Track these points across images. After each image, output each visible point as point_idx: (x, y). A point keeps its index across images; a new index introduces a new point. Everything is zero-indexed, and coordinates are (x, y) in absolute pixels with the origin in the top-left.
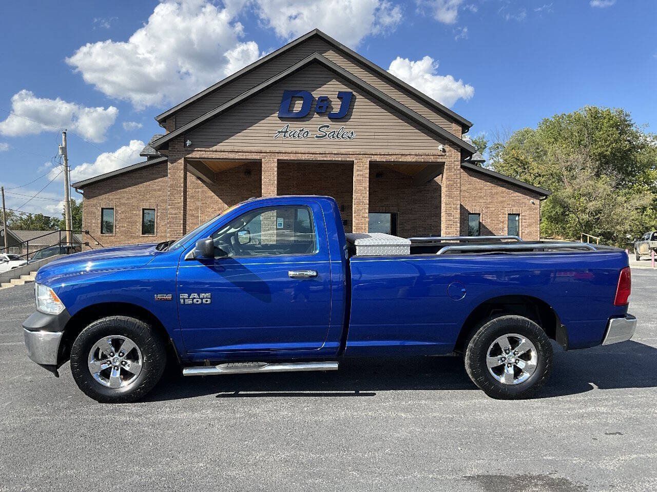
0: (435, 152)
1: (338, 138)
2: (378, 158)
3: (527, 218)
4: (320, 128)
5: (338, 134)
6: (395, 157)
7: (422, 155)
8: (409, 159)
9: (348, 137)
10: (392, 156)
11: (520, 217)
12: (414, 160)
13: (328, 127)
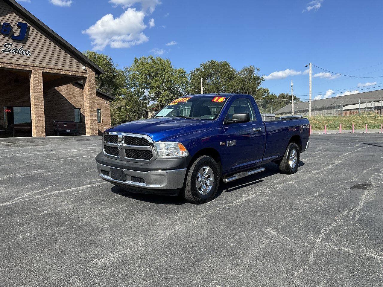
0: (81, 70)
1: (19, 53)
2: (48, 71)
3: (104, 111)
4: (5, 45)
5: (19, 51)
6: (58, 71)
7: (74, 71)
8: (67, 73)
9: (26, 54)
10: (57, 70)
11: (101, 111)
12: (70, 74)
13: (11, 45)
